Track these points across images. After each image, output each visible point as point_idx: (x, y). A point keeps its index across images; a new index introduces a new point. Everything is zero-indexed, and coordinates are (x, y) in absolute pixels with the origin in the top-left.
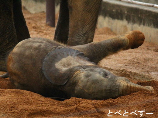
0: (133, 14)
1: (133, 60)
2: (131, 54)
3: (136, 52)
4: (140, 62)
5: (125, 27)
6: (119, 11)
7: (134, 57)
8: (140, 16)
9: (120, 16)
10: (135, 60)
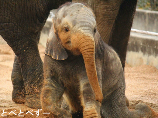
0: (148, 46)
1: (149, 91)
2: (147, 85)
3: (152, 84)
4: (157, 93)
5: (141, 58)
6: (134, 43)
7: (150, 88)
8: (155, 47)
9: (135, 48)
10: (152, 91)
